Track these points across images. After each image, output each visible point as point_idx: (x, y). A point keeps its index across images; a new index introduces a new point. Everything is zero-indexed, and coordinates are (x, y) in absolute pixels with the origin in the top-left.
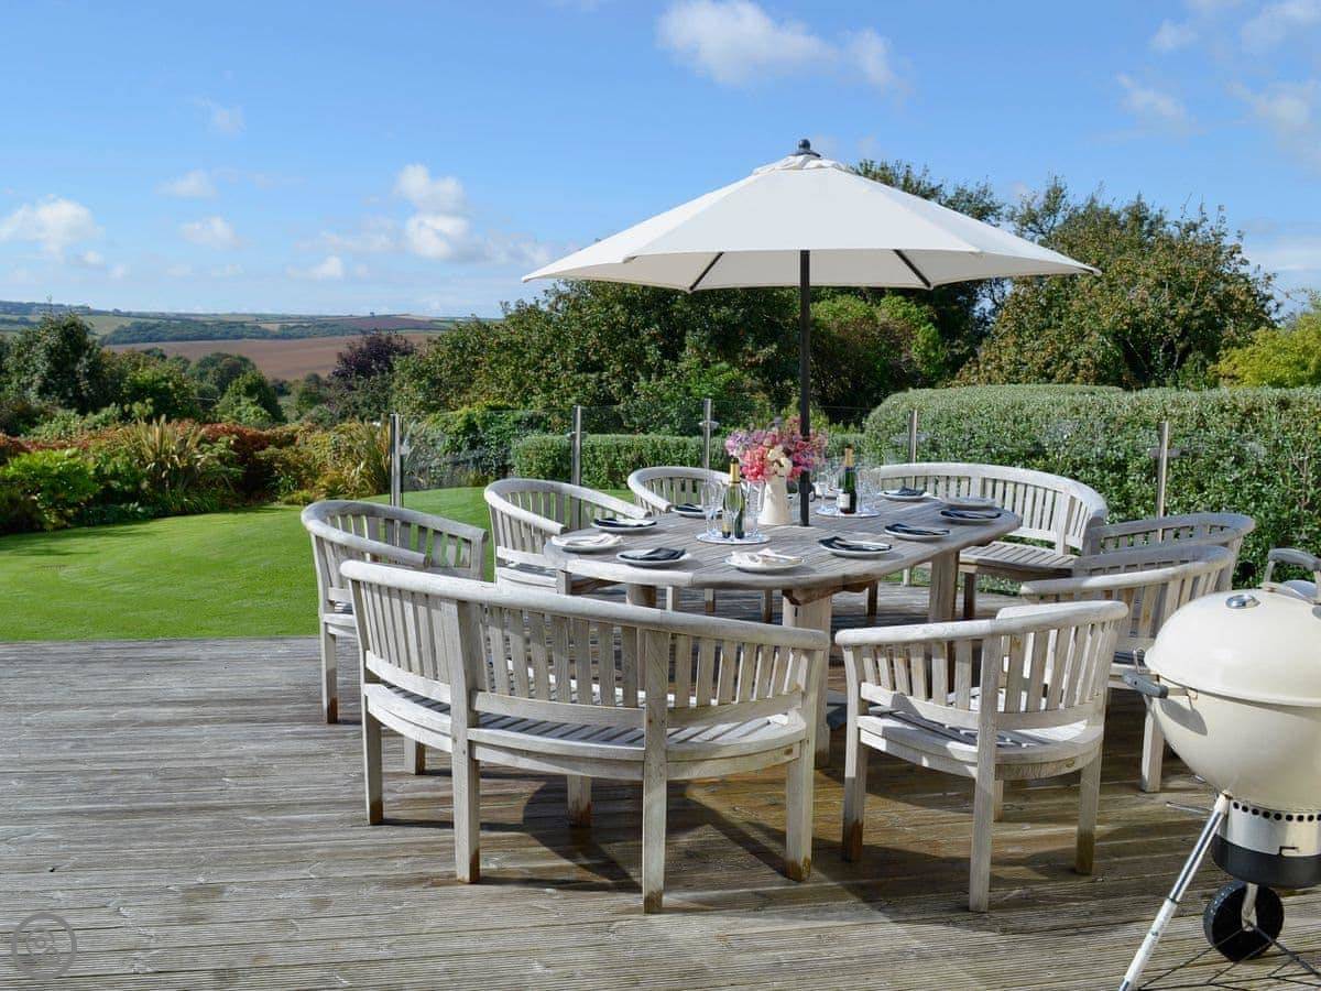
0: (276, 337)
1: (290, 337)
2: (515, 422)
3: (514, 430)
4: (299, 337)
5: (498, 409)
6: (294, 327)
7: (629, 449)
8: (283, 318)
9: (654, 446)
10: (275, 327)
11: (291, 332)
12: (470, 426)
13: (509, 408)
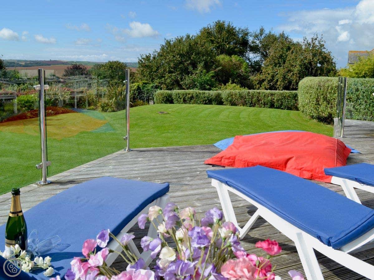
0: (24, 66)
1: (28, 66)
2: (151, 87)
3: (152, 89)
4: (30, 66)
5: (146, 84)
6: (29, 63)
7: (189, 94)
8: (25, 61)
9: (196, 93)
10: (23, 63)
11: (28, 65)
12: (139, 88)
13: (148, 83)
